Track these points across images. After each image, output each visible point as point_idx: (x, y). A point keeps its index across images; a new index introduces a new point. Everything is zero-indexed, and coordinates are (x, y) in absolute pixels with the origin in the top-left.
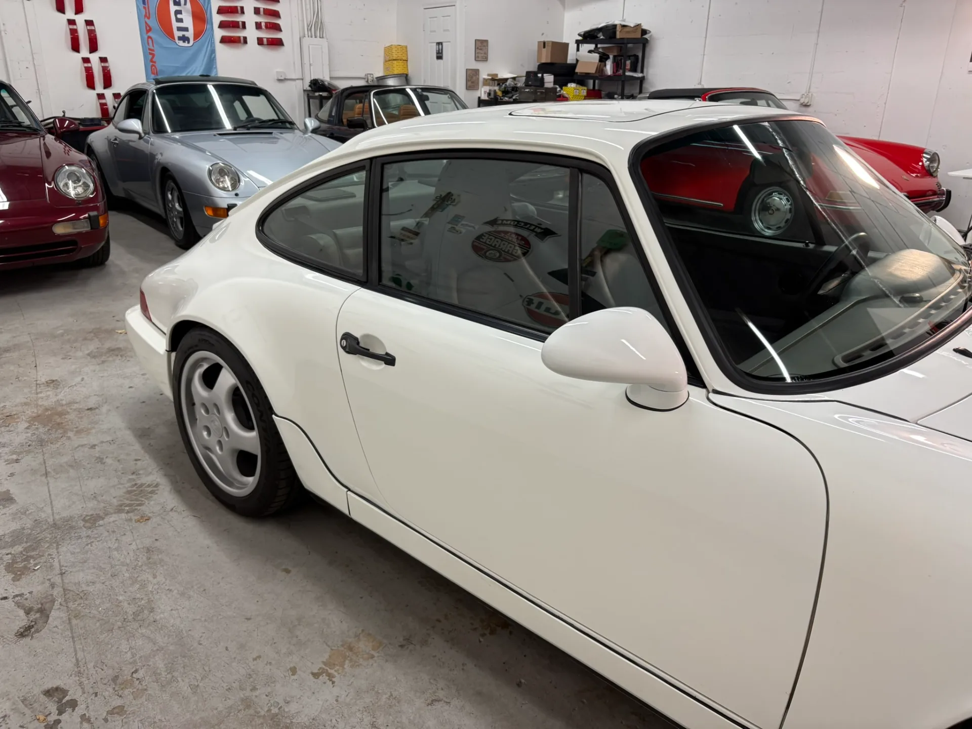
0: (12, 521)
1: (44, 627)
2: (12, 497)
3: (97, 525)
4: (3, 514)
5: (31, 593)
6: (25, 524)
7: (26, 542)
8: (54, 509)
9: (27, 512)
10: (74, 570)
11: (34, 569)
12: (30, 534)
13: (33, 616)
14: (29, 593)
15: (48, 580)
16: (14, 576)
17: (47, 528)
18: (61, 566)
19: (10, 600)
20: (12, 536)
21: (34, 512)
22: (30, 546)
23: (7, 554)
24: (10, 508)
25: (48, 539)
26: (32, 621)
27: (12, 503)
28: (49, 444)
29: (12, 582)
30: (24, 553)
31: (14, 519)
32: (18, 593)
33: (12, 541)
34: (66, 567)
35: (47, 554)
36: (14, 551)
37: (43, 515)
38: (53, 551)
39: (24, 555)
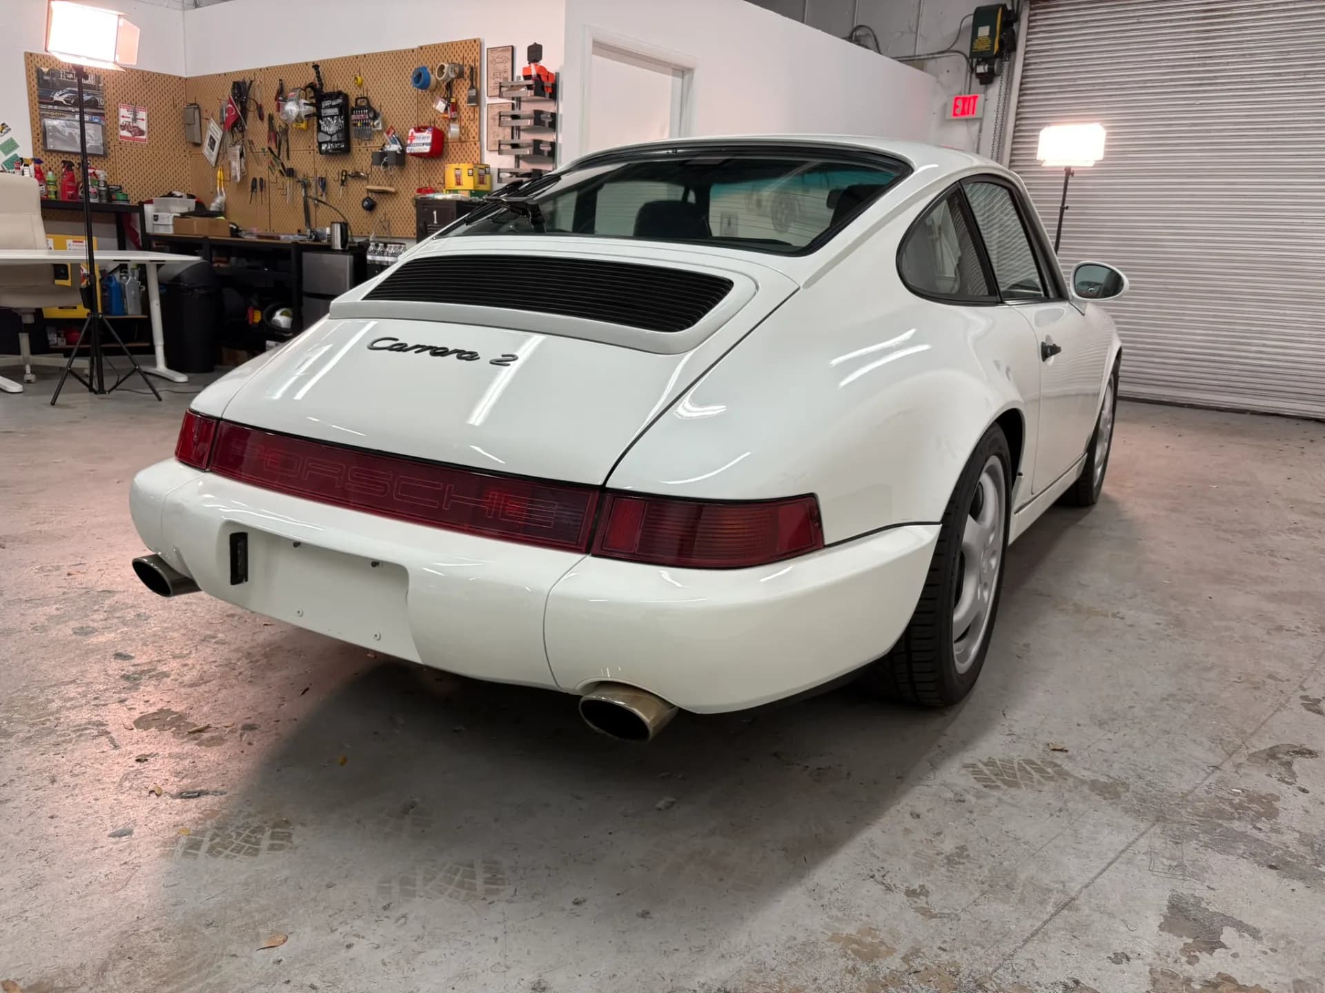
0: (1210, 867)
1: (1283, 745)
2: (1169, 908)
3: (1111, 780)
4: (1213, 889)
5: (1269, 775)
6: (1197, 849)
7: (1221, 825)
8: (1131, 839)
9: (1175, 863)
12: (1205, 832)
13: (1287, 758)
17: (1174, 822)
18: (1209, 775)
19: (1298, 784)
21: (1164, 857)
23: (1260, 829)
24: (1191, 892)
25: (1189, 810)
27: (1180, 898)
28: (965, 971)
29: (1282, 798)
31: (1204, 869)
32: (1284, 784)
33: (1237, 841)
36: (1246, 827)
37: (1158, 844)
38: (1200, 792)
39: (1239, 814)
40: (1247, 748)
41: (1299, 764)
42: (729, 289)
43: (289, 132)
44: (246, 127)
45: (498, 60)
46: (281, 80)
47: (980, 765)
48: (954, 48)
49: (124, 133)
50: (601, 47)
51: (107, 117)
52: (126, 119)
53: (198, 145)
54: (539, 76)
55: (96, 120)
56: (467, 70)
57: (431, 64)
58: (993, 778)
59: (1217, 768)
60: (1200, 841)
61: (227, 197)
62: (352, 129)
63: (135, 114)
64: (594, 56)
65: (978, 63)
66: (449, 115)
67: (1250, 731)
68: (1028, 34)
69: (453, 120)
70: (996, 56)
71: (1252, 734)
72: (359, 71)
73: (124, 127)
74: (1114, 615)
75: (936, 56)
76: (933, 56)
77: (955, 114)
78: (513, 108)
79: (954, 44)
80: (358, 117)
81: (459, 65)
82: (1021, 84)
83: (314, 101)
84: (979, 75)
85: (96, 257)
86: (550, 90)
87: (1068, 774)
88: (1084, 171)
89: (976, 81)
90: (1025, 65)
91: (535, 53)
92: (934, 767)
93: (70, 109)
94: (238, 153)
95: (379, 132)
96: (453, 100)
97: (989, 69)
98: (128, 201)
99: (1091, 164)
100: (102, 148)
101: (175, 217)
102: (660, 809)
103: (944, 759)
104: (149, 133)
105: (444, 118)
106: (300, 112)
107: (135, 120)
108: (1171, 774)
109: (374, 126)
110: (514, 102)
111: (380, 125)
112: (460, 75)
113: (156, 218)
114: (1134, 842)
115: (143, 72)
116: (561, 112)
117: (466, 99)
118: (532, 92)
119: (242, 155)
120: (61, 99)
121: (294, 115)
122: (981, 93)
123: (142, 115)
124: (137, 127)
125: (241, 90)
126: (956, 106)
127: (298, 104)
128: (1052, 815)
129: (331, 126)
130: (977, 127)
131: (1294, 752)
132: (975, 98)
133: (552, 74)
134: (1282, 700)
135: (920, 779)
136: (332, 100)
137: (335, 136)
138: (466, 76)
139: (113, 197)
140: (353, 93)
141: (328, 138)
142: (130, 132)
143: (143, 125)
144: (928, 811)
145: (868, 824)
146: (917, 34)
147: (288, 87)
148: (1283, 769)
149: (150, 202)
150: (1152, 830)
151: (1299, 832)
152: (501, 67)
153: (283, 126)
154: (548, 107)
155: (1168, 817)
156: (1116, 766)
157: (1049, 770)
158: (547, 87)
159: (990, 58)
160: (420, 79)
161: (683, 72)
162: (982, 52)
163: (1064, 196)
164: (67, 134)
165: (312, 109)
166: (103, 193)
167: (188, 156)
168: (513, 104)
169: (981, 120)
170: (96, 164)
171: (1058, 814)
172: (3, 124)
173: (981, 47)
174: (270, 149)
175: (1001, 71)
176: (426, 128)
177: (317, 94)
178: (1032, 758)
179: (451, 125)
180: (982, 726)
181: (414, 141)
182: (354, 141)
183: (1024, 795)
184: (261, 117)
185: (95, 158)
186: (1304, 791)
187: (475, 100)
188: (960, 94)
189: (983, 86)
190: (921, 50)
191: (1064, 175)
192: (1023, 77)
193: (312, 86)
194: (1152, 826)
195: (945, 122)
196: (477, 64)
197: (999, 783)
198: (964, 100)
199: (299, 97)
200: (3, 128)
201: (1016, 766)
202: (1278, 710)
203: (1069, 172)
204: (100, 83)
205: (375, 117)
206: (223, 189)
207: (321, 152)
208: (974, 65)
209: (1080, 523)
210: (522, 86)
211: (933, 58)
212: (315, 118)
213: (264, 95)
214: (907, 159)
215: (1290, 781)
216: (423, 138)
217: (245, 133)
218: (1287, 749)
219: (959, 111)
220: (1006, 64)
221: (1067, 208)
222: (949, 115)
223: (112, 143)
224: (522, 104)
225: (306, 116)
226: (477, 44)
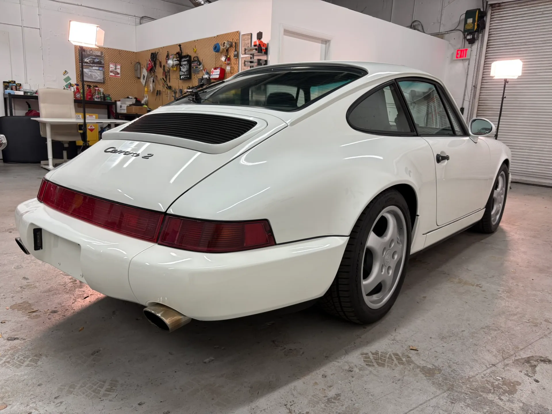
1: (536, 356)
3: (434, 367)
6: (462, 407)
7: (481, 396)
8: (429, 398)
10: (486, 362)
11: (502, 379)
13: (535, 363)
14: (522, 372)
15: (504, 369)
16: (516, 386)
17: (457, 392)
18: (488, 368)
19: (535, 378)
20: (482, 408)
22: (482, 392)
26: (538, 362)
30: (492, 391)
32: (527, 377)
33: (486, 405)
34: (486, 366)
35: (483, 379)
37: (442, 402)
38: (478, 377)
39: (495, 390)
40: (516, 356)
41: (541, 367)
42: (254, 126)
43: (170, 72)
44: (156, 71)
45: (245, 39)
46: (168, 51)
47: (370, 354)
48: (457, 28)
49: (111, 74)
50: (288, 32)
51: (105, 68)
52: (112, 69)
53: (139, 78)
54: (260, 45)
55: (101, 69)
56: (234, 44)
57: (220, 43)
58: (373, 361)
59: (494, 365)
60: (466, 403)
61: (148, 98)
62: (192, 69)
63: (116, 66)
64: (285, 36)
65: (468, 35)
66: (226, 63)
67: (521, 347)
68: (491, 21)
69: (228, 64)
70: (476, 31)
71: (522, 350)
72: (195, 47)
73: (111, 72)
74: (477, 285)
75: (449, 32)
76: (448, 32)
77: (457, 57)
78: (251, 58)
79: (456, 27)
80: (194, 65)
81: (231, 42)
82: (488, 43)
83: (179, 59)
84: (468, 40)
85: (87, 121)
86: (264, 51)
87: (412, 362)
88: (513, 80)
89: (467, 43)
90: (489, 35)
91: (260, 35)
92: (347, 353)
93: (91, 65)
94: (152, 81)
95: (202, 70)
96: (228, 56)
97: (472, 37)
98: (111, 100)
99: (516, 77)
100: (103, 80)
101: (127, 106)
102: (205, 363)
103: (353, 349)
104: (121, 74)
105: (225, 64)
106: (173, 64)
107: (116, 69)
108: (467, 366)
109: (199, 68)
110: (251, 56)
111: (202, 68)
112: (231, 46)
113: (121, 107)
114: (429, 400)
115: (119, 50)
116: (269, 59)
117: (233, 56)
118: (257, 51)
119: (153, 81)
120: (88, 61)
121: (171, 65)
122: (469, 48)
123: (119, 67)
124: (117, 72)
125: (154, 56)
126: (457, 54)
127: (173, 60)
128: (393, 382)
129: (184, 69)
130: (467, 63)
131: (540, 360)
132: (466, 50)
133: (266, 44)
134: (547, 333)
135: (336, 358)
136: (185, 58)
137: (186, 73)
138: (234, 46)
139: (106, 99)
140: (193, 55)
141: (183, 73)
142: (113, 73)
143: (119, 71)
144: (332, 375)
145: (298, 379)
146: (440, 23)
147: (170, 54)
148: (530, 369)
149: (119, 101)
150: (443, 395)
151: (523, 403)
152: (247, 42)
153: (168, 69)
154: (264, 58)
155: (455, 389)
156: (440, 360)
157: (404, 359)
158: (263, 49)
159: (473, 32)
160: (216, 49)
161: (326, 42)
162: (469, 30)
163: (504, 93)
164: (89, 75)
165: (178, 62)
166: (102, 97)
167: (136, 83)
168: (251, 57)
169: (469, 59)
170: (100, 86)
171: (397, 382)
172: (65, 71)
173: (468, 27)
174: (163, 79)
175: (478, 37)
176: (218, 68)
177: (180, 56)
178: (398, 353)
179: (227, 66)
180: (381, 335)
181: (213, 74)
182: (193, 74)
183: (385, 371)
184: (161, 66)
185: (100, 84)
186: (537, 381)
187: (237, 56)
188: (460, 48)
189: (470, 45)
190: (442, 30)
191: (504, 83)
192: (488, 40)
193: (178, 53)
194: (443, 393)
195: (452, 61)
196: (238, 41)
197: (375, 364)
198: (461, 51)
199: (174, 58)
200: (65, 72)
201: (388, 356)
202: (542, 338)
203: (506, 81)
204: (102, 54)
205: (200, 64)
206: (147, 95)
207: (180, 79)
208: (466, 35)
209: (482, 241)
210: (254, 49)
211: (448, 33)
212: (179, 66)
213: (162, 58)
214: (365, 69)
215: (531, 375)
216: (217, 72)
217: (155, 73)
218: (537, 358)
219: (459, 56)
220: (480, 35)
221: (505, 97)
222: (455, 58)
223: (107, 78)
224: (254, 57)
225: (176, 65)
226: (238, 33)
